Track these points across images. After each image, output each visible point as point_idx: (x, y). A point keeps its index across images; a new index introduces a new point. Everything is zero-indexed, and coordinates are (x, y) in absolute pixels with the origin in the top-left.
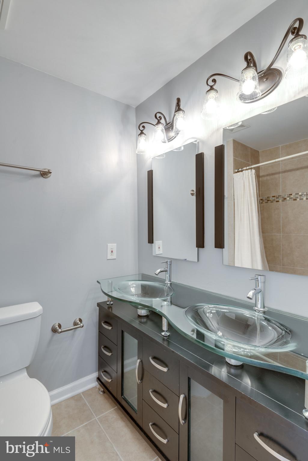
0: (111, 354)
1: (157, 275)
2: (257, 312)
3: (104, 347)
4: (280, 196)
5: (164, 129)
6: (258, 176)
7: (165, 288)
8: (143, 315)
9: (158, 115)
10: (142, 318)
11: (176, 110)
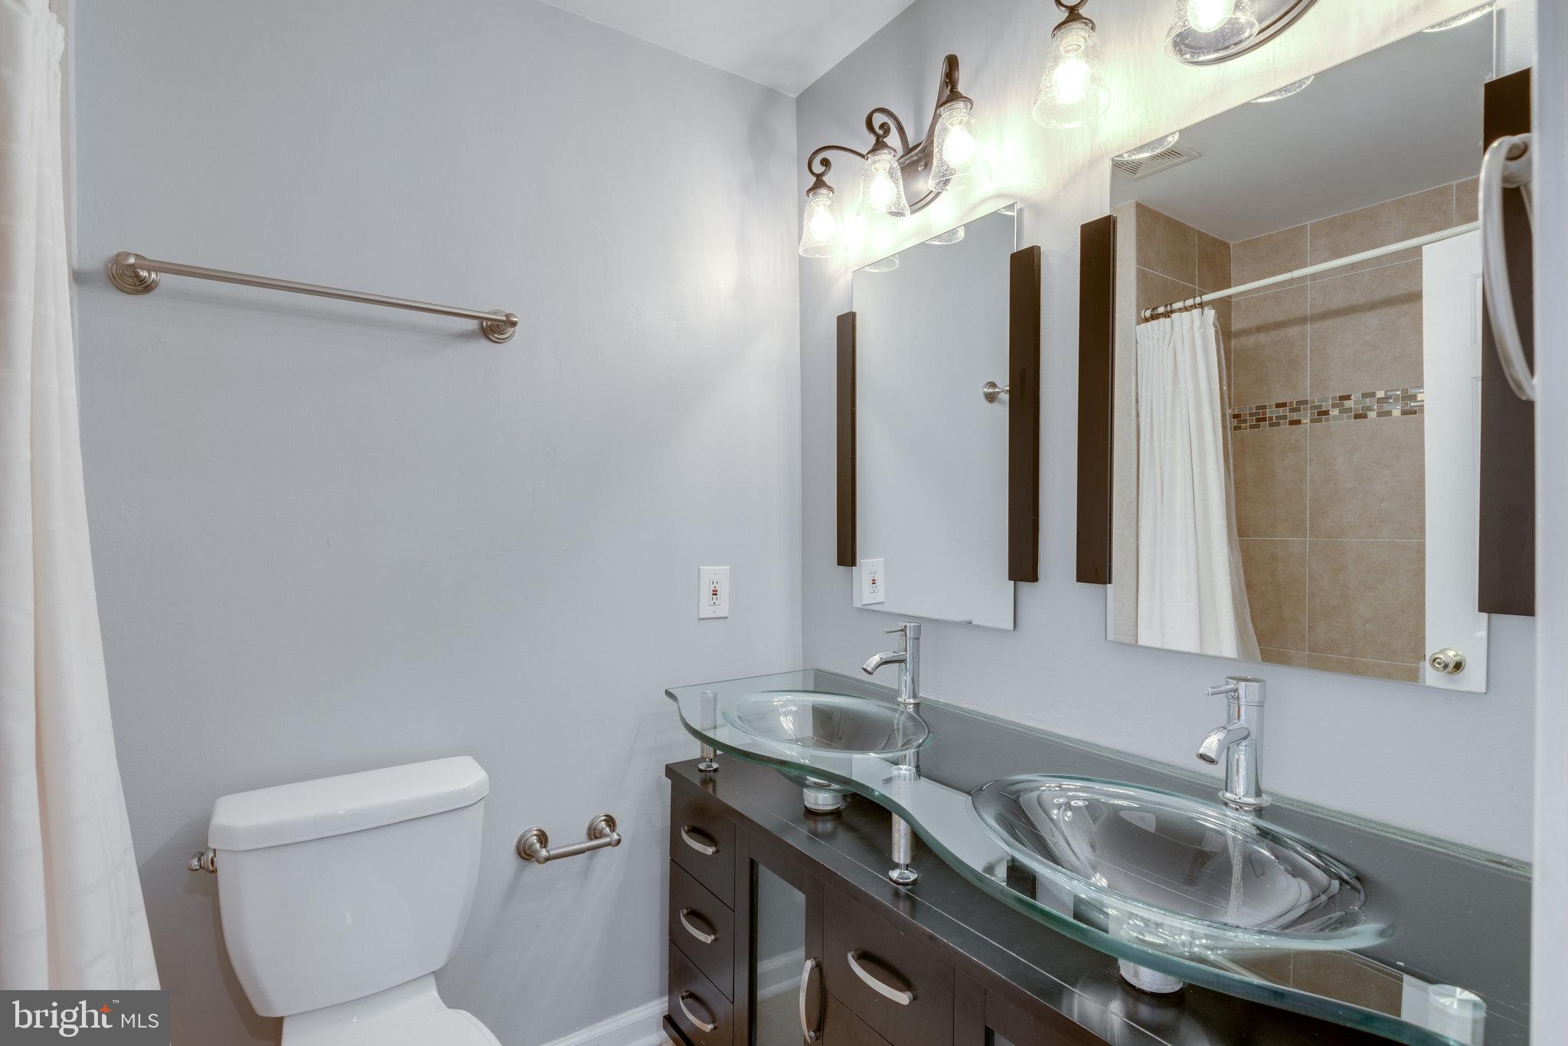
0: (713, 937)
1: (870, 673)
2: (1233, 808)
3: (688, 914)
4: (1306, 402)
5: (898, 167)
6: (1225, 333)
7: (899, 720)
8: (821, 808)
9: (878, 120)
10: (820, 818)
11: (944, 99)
